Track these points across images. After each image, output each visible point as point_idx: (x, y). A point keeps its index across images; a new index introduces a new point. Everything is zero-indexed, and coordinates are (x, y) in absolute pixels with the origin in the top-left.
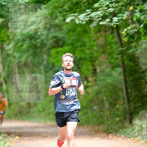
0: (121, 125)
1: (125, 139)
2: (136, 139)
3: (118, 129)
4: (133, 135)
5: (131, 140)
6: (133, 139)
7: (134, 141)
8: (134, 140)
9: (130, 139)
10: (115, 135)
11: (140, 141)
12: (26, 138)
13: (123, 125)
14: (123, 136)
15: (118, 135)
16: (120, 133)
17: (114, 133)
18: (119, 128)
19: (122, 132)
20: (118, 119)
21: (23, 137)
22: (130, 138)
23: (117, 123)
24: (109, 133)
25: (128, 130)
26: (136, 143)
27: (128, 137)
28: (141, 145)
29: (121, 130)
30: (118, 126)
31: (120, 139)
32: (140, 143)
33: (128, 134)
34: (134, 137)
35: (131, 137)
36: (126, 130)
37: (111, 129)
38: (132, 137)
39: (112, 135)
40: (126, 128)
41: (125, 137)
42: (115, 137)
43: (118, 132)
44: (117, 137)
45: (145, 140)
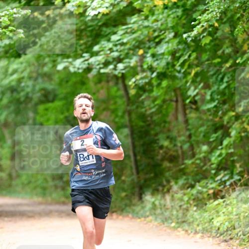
0: (127, 202)
1: (133, 220)
2: (148, 219)
3: (124, 206)
4: (144, 215)
5: (141, 221)
6: (143, 219)
7: (145, 222)
8: (145, 220)
9: (139, 220)
10: (121, 215)
11: (153, 222)
12: (6, 219)
13: (131, 201)
14: (130, 215)
15: (124, 214)
16: (126, 212)
17: (119, 212)
18: (126, 205)
19: (130, 210)
20: (123, 194)
22: (139, 218)
23: (122, 199)
24: (113, 212)
25: (137, 209)
26: (147, 225)
27: (137, 217)
28: (154, 227)
29: (127, 208)
30: (124, 203)
31: (126, 219)
32: (152, 225)
33: (137, 213)
34: (145, 217)
35: (141, 217)
36: (135, 208)
37: (115, 207)
39: (117, 214)
40: (134, 205)
41: (133, 218)
42: (121, 217)
43: (124, 211)
44: (123, 216)
45: (159, 221)
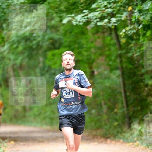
0: (119, 130)
1: (124, 144)
2: (135, 144)
3: (116, 133)
4: (132, 140)
5: (130, 145)
6: (131, 143)
7: (133, 146)
8: (133, 144)
9: (128, 144)
10: (113, 140)
11: (140, 146)
13: (122, 129)
14: (121, 141)
16: (118, 138)
17: (112, 138)
18: (118, 132)
19: (121, 136)
20: (116, 123)
21: (18, 142)
22: (129, 143)
23: (115, 127)
24: (108, 138)
25: (127, 135)
26: (135, 148)
27: (127, 142)
28: (141, 150)
29: (119, 135)
30: (116, 130)
31: (118, 144)
32: (139, 149)
33: (127, 139)
34: (133, 142)
35: (129, 142)
36: (125, 134)
37: (109, 134)
38: (131, 142)
39: (111, 139)
40: (125, 132)
41: (123, 142)
42: (114, 142)
43: (117, 137)
44: (116, 141)
45: (145, 145)
